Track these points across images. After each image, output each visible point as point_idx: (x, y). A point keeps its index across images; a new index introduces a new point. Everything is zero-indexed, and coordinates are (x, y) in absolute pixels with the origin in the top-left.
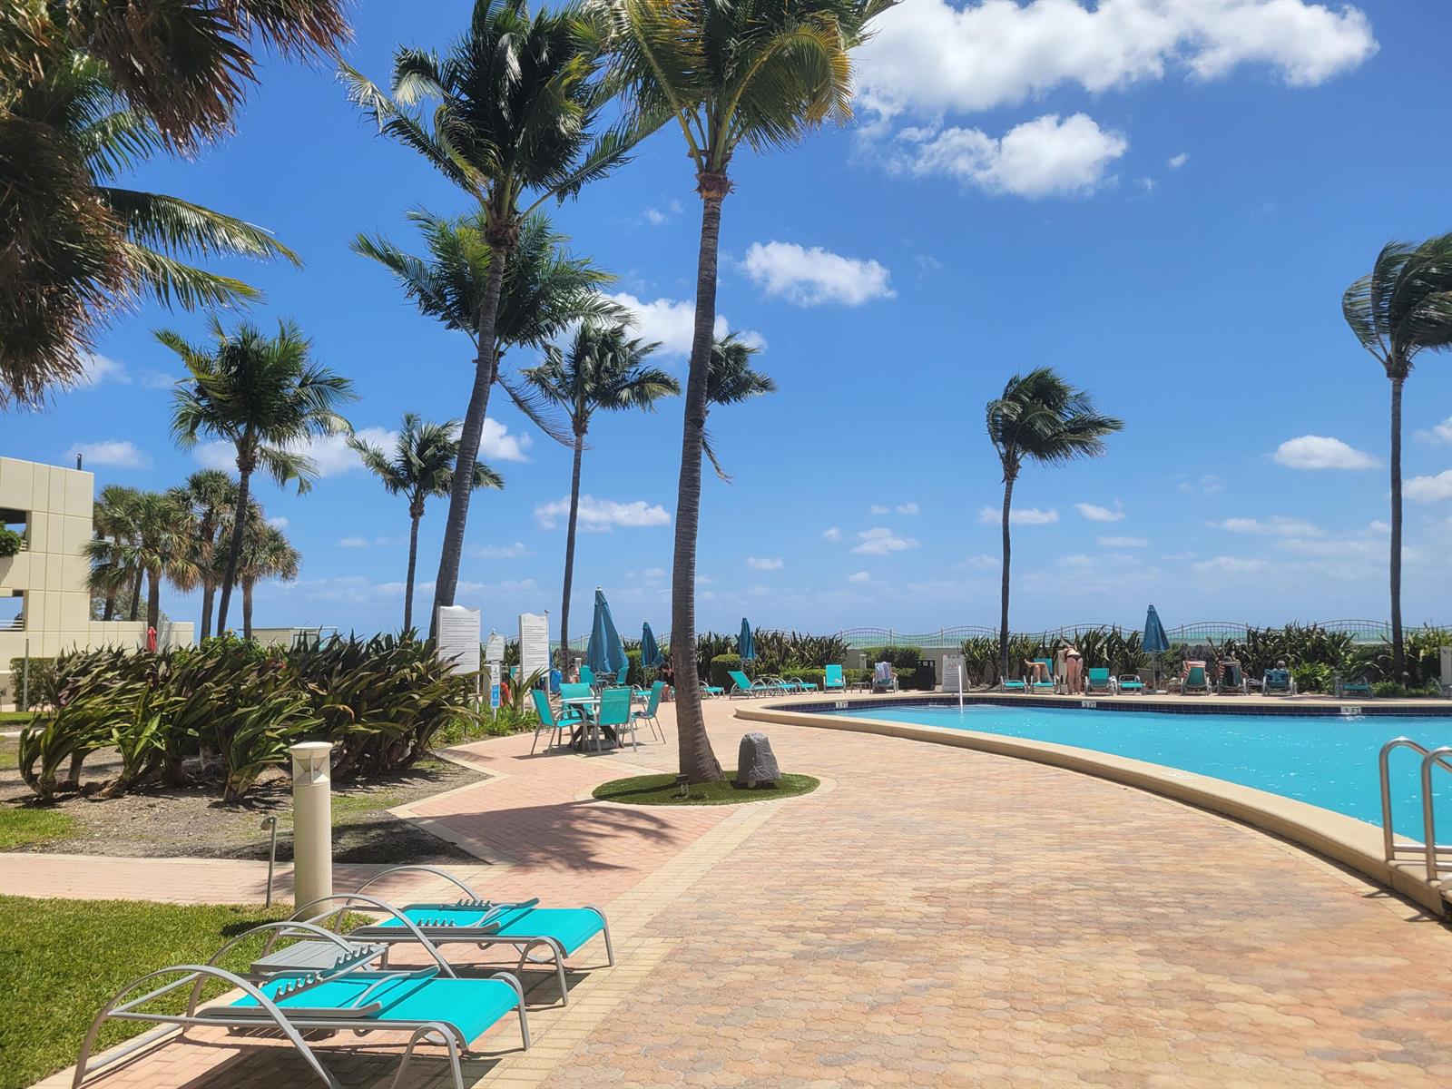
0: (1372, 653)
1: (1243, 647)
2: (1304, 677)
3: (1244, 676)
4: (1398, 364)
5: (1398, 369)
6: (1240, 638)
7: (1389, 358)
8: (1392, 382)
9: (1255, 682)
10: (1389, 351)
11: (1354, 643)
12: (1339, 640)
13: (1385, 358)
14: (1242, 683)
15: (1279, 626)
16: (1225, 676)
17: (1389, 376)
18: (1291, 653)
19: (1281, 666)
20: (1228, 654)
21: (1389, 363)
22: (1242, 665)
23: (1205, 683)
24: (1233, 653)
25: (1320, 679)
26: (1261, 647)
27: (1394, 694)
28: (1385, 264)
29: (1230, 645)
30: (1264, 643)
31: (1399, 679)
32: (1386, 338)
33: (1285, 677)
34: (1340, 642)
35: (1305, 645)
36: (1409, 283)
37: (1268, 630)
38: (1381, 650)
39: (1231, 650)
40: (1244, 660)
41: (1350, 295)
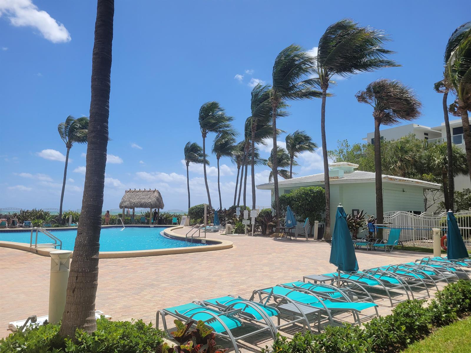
0: (54, 217)
1: (19, 215)
2: (36, 223)
3: (18, 223)
4: (69, 145)
5: (69, 146)
6: (18, 213)
7: (67, 142)
8: (67, 149)
9: (21, 225)
10: (67, 141)
11: (51, 214)
12: (46, 214)
13: (66, 143)
14: (17, 225)
15: (30, 209)
16: (12, 223)
17: (67, 147)
18: (33, 217)
19: (29, 220)
20: (14, 217)
21: (67, 144)
22: (18, 220)
23: (6, 225)
24: (16, 217)
25: (40, 224)
26: (25, 215)
27: (58, 226)
28: (69, 120)
29: (15, 215)
30: (26, 214)
31: (59, 223)
32: (67, 138)
33: (30, 223)
34: (47, 214)
35: (37, 215)
36: (74, 126)
37: (28, 210)
38: (56, 216)
39: (16, 216)
40: (19, 219)
41: (60, 125)
